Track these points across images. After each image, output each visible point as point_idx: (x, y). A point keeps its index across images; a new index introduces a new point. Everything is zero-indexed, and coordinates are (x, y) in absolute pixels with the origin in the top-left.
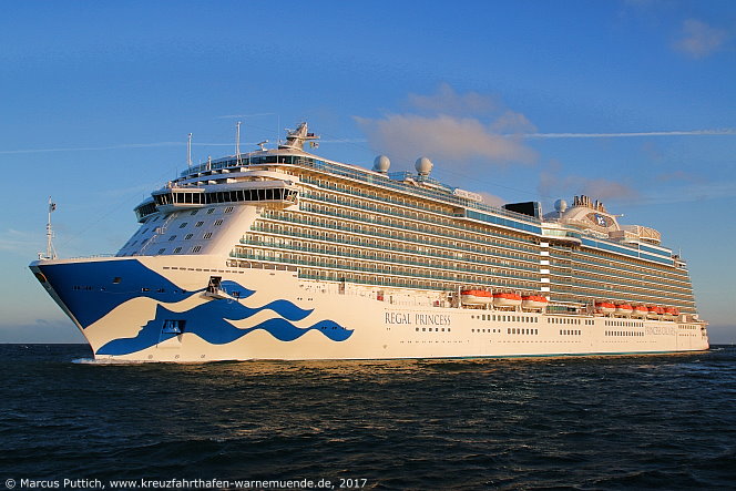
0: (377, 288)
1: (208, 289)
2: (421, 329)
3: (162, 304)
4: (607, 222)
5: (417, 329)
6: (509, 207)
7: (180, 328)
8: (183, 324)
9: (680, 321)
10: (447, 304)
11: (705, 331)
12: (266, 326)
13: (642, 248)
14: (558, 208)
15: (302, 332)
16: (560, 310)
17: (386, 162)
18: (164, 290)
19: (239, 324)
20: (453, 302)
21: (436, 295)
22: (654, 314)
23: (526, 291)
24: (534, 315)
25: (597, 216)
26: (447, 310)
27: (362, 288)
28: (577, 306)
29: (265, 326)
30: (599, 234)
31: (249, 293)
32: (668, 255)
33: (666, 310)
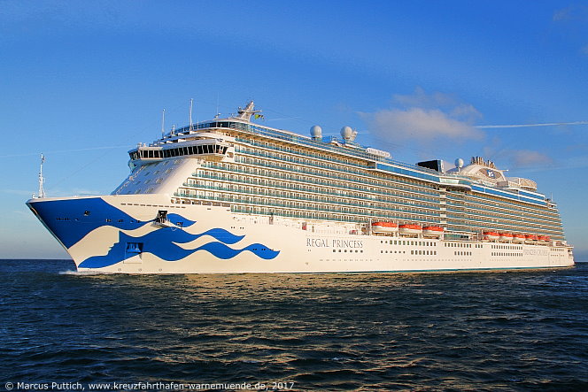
0: (302, 220)
1: (157, 220)
2: (337, 251)
3: (123, 231)
4: (496, 175)
5: (334, 251)
6: (420, 164)
7: (141, 249)
8: (141, 245)
9: (551, 245)
10: (360, 232)
11: (571, 253)
12: (207, 247)
13: (521, 193)
14: (457, 165)
15: (237, 252)
16: (454, 237)
17: (319, 130)
18: (122, 220)
19: (185, 246)
20: (365, 231)
21: (352, 226)
22: (530, 240)
23: (427, 223)
24: (433, 241)
25: (488, 170)
26: (360, 237)
27: (289, 220)
28: (470, 235)
29: (205, 247)
30: (489, 183)
31: (190, 223)
32: (542, 198)
33: (540, 237)
